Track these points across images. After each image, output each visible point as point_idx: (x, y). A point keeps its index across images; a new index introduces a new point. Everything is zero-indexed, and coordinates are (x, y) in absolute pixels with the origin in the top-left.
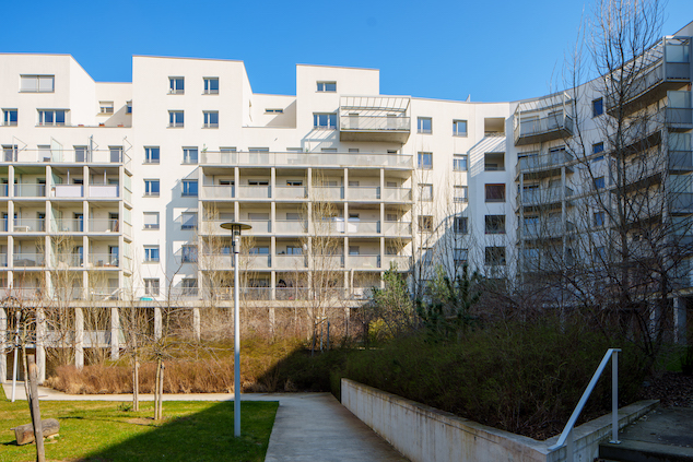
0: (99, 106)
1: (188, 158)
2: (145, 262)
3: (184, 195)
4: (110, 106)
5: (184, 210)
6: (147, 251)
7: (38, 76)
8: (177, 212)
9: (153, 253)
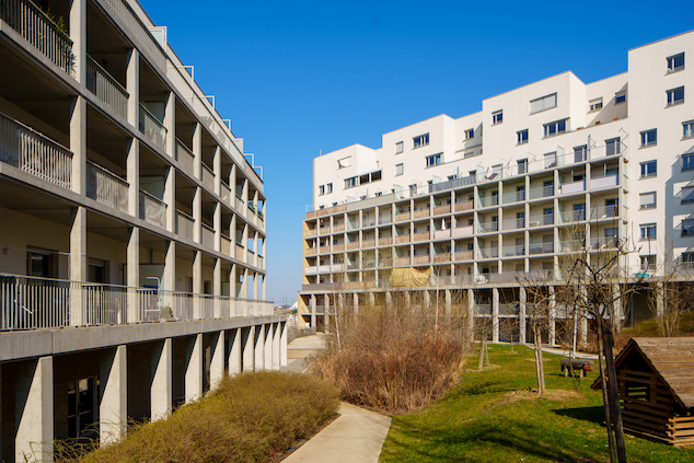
0: (589, 104)
1: (689, 131)
2: (640, 241)
3: (684, 170)
4: (599, 102)
5: (685, 184)
6: (643, 230)
7: (544, 98)
8: (677, 188)
9: (649, 232)
